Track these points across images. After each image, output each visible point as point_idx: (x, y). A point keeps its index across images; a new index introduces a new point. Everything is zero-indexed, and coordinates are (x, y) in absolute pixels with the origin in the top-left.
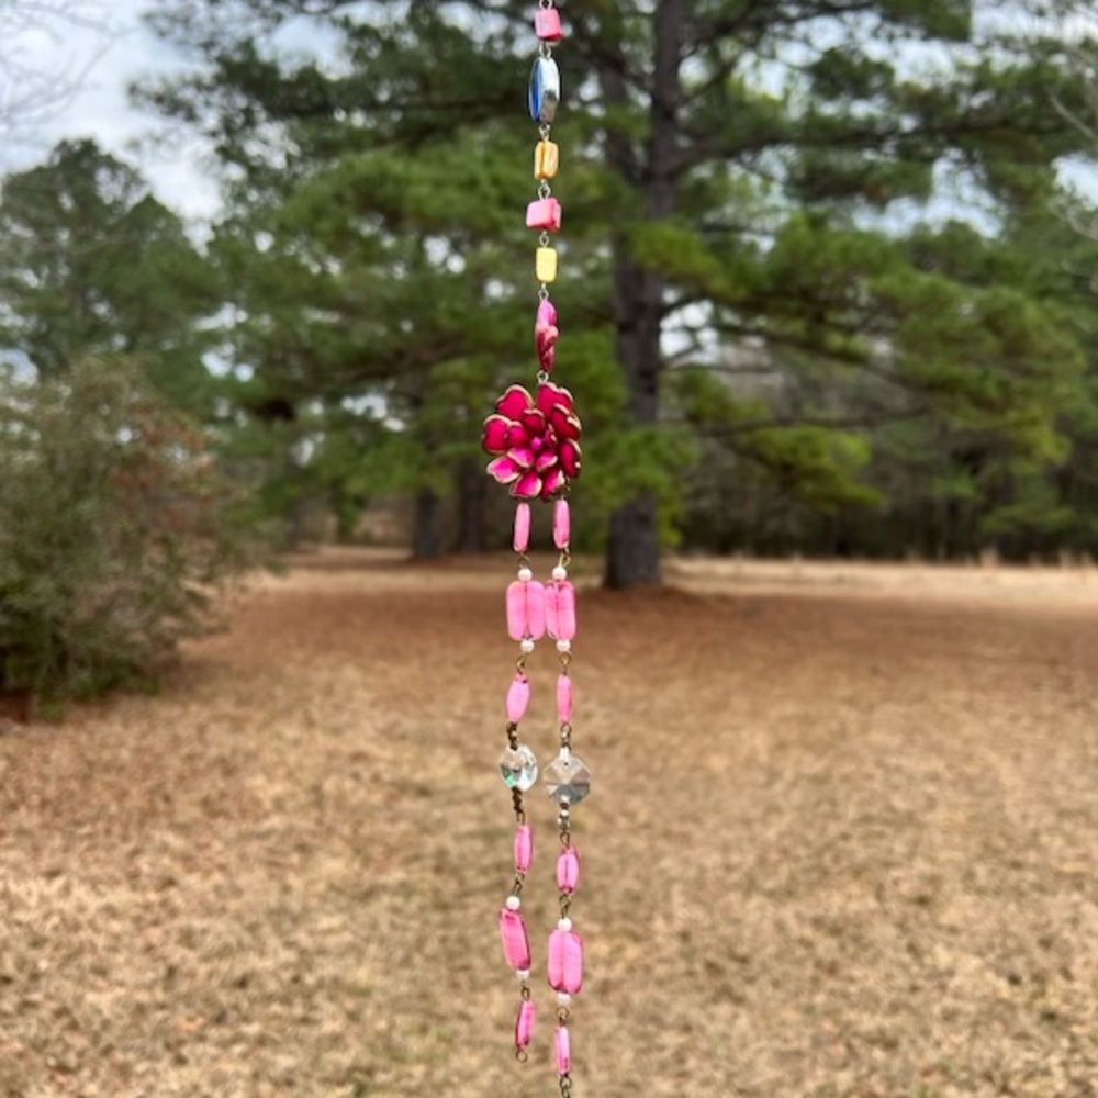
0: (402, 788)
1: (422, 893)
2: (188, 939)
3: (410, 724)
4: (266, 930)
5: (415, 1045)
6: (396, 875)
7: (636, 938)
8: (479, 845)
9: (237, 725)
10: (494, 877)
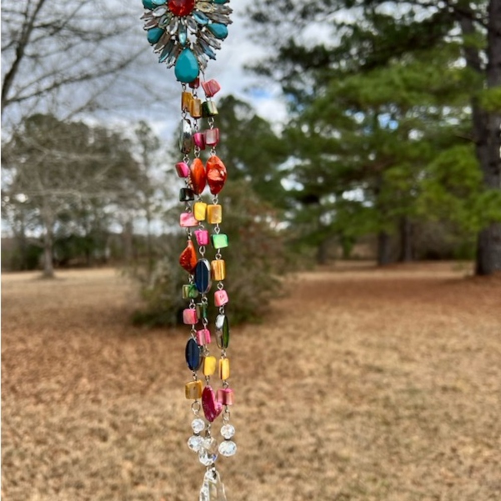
0: (370, 368)
1: (377, 416)
2: (269, 429)
3: (374, 339)
4: (302, 428)
5: (370, 487)
6: (364, 408)
7: (490, 447)
8: (406, 396)
9: (295, 337)
10: (412, 411)
